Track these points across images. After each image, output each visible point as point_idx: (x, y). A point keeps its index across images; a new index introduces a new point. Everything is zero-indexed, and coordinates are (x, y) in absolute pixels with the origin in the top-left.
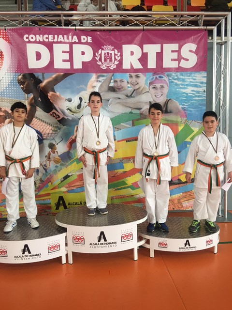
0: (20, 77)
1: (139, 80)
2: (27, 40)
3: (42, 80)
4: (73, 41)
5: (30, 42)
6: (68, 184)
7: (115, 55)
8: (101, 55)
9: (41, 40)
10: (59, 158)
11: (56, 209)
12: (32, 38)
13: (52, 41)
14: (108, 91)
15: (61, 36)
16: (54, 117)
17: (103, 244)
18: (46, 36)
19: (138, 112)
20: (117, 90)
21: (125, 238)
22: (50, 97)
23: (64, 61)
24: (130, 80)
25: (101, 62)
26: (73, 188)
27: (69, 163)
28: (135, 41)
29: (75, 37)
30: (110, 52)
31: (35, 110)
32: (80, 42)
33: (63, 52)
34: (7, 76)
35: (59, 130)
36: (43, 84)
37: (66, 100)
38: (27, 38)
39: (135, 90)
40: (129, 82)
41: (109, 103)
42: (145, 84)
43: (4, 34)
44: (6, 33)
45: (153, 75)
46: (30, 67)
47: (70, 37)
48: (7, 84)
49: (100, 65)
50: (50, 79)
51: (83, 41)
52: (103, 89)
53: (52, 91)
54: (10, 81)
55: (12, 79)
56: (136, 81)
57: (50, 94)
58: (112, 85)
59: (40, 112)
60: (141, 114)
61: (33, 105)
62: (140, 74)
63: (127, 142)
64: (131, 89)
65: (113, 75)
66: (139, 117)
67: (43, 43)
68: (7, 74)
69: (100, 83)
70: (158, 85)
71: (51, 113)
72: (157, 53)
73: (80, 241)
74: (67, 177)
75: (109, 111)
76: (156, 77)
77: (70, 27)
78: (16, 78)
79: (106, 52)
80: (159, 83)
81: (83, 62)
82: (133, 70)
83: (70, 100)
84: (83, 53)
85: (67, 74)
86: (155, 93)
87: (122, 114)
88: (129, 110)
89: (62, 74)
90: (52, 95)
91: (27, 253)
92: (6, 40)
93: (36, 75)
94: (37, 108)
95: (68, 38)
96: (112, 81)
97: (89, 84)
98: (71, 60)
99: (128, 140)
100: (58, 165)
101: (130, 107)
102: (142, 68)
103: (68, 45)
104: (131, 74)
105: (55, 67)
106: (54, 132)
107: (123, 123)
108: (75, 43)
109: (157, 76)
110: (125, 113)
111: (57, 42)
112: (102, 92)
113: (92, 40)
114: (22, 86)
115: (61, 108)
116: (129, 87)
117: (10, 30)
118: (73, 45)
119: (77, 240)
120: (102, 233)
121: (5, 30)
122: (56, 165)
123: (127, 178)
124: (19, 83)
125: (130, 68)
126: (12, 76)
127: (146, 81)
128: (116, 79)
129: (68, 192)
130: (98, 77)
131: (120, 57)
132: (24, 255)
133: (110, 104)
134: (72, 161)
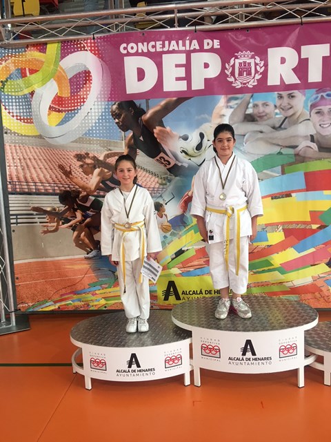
0: (115, 107)
1: (294, 102)
2: (125, 52)
3: (145, 109)
4: (192, 48)
5: (129, 54)
6: (182, 263)
7: (256, 64)
8: (233, 66)
9: (145, 51)
10: (168, 224)
11: (165, 300)
12: (132, 48)
13: (161, 50)
14: (243, 121)
15: (173, 43)
16: (162, 163)
17: (249, 359)
18: (153, 43)
19: (291, 151)
20: (258, 119)
21: (286, 352)
22: (157, 134)
23: (178, 79)
24: (278, 103)
25: (234, 77)
26: (188, 269)
27: (183, 232)
28: (288, 42)
29: (195, 42)
30: (248, 61)
31: (136, 154)
32: (202, 50)
33: (177, 66)
34: (96, 107)
35: (168, 184)
36: (148, 115)
37: (180, 137)
38: (125, 48)
39: (286, 118)
40: (278, 105)
41: (245, 140)
42: (304, 107)
43: (93, 45)
44: (94, 43)
45: (318, 92)
46: (129, 91)
47: (188, 42)
48: (97, 118)
49: (232, 82)
50: (157, 108)
51: (206, 47)
52: (236, 119)
53: (159, 125)
54: (100, 114)
55: (103, 110)
56: (289, 104)
57: (157, 130)
58: (250, 111)
59: (141, 158)
60: (297, 155)
61: (133, 147)
62: (296, 92)
63: (272, 199)
64: (280, 117)
65: (252, 96)
66: (293, 160)
67: (148, 54)
68: (96, 103)
69: (232, 110)
70: (325, 109)
71: (158, 158)
72: (323, 57)
73: (213, 352)
74: (180, 253)
75: (244, 152)
76: (322, 96)
77: (187, 28)
78: (108, 108)
79: (241, 61)
80: (326, 105)
81: (205, 79)
82: (284, 86)
83: (185, 138)
84: (206, 66)
85: (181, 98)
86: (320, 121)
87: (266, 155)
88: (277, 149)
89: (175, 99)
90: (160, 131)
91: (134, 367)
92: (95, 54)
93: (137, 102)
94: (138, 151)
95: (184, 45)
96: (251, 105)
97: (215, 111)
98: (188, 78)
99: (274, 197)
100: (168, 234)
101: (279, 145)
102: (299, 82)
103: (185, 55)
104: (280, 93)
105: (164, 90)
106: (161, 187)
107: (267, 169)
108: (195, 51)
109: (324, 94)
110: (270, 154)
111: (169, 52)
112: (234, 124)
113: (220, 45)
114: (117, 120)
115: (173, 150)
116: (277, 114)
117: (101, 38)
118: (192, 54)
119: (207, 351)
120: (249, 342)
121: (94, 38)
122: (164, 234)
123: (272, 256)
124: (113, 115)
125: (279, 84)
126: (103, 107)
127: (306, 102)
128: (256, 102)
129: (181, 275)
130: (229, 101)
131: (263, 68)
132: (130, 369)
133: (247, 141)
134: (187, 228)
